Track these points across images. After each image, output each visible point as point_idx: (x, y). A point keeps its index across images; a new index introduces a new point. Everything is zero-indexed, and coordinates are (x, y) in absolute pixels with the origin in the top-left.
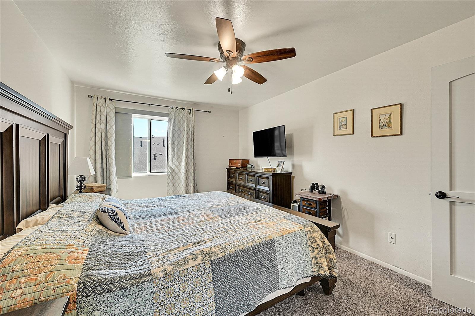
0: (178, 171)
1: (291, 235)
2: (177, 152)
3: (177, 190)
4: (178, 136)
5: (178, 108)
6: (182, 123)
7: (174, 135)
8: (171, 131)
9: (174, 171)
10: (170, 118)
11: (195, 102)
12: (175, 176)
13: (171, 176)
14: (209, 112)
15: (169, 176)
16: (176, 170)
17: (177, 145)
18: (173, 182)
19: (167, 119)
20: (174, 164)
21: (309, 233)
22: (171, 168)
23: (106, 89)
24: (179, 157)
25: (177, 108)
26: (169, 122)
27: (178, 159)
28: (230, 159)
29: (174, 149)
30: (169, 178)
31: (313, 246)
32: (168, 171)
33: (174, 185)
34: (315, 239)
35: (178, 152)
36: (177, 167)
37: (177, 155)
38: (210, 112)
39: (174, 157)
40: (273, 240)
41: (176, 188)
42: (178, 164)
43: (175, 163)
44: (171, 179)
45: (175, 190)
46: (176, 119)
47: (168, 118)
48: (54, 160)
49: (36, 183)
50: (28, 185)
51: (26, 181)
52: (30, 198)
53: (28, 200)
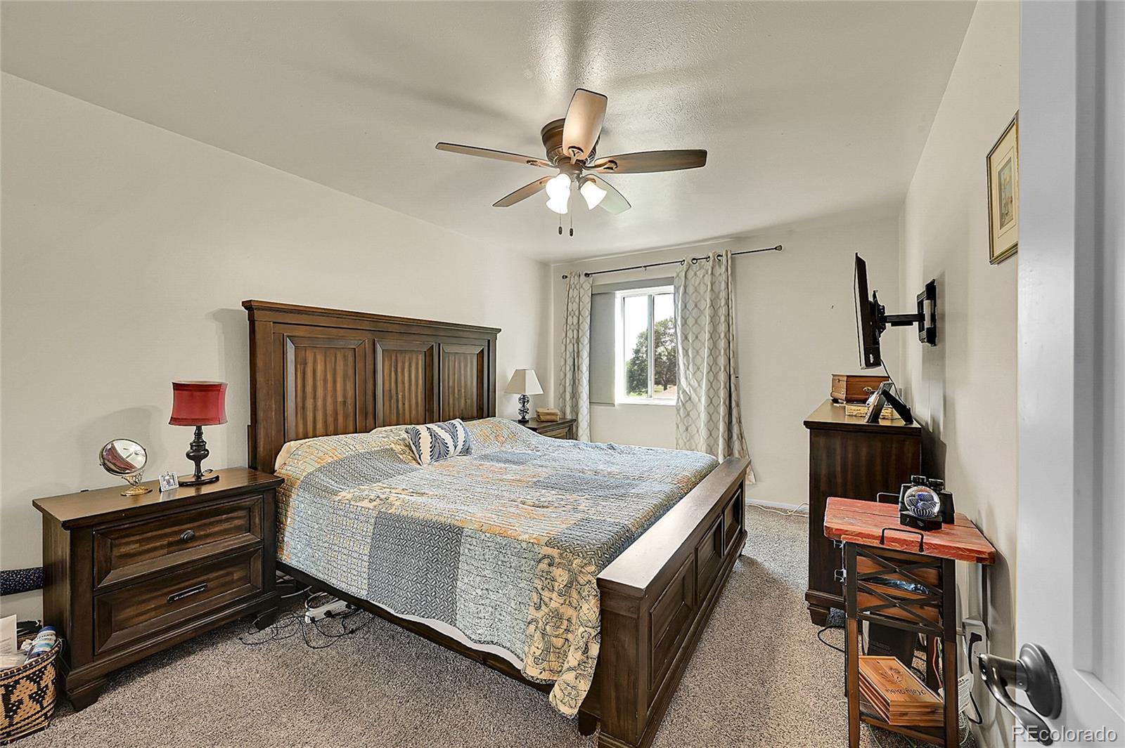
0: (697, 400)
1: (499, 539)
2: (694, 358)
3: (695, 442)
4: (694, 322)
5: (697, 260)
6: (702, 293)
7: (686, 321)
8: (680, 314)
9: (690, 399)
10: (677, 286)
11: (736, 234)
12: (691, 410)
13: (682, 410)
14: (776, 248)
15: (678, 411)
16: (694, 396)
17: (693, 341)
18: (685, 422)
19: (671, 288)
20: (689, 384)
21: (546, 561)
22: (684, 391)
23: (586, 258)
24: (698, 369)
25: (694, 259)
26: (674, 294)
27: (695, 373)
28: (833, 375)
29: (687, 351)
30: (678, 413)
31: (543, 597)
32: (679, 397)
33: (687, 429)
34: (553, 583)
35: (696, 356)
36: (695, 390)
37: (694, 364)
38: (779, 248)
39: (688, 368)
40: (461, 529)
41: (692, 437)
42: (696, 385)
43: (692, 382)
44: (682, 416)
45: (689, 440)
46: (690, 285)
47: (673, 287)
48: (463, 372)
49: (417, 396)
50: (400, 397)
51: (397, 393)
52: (404, 410)
53: (401, 412)
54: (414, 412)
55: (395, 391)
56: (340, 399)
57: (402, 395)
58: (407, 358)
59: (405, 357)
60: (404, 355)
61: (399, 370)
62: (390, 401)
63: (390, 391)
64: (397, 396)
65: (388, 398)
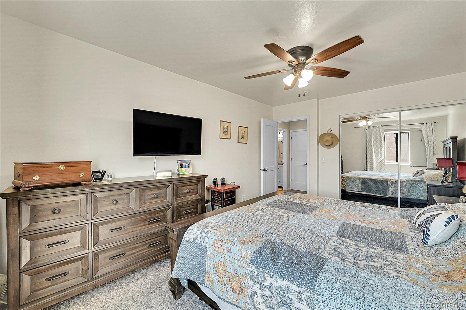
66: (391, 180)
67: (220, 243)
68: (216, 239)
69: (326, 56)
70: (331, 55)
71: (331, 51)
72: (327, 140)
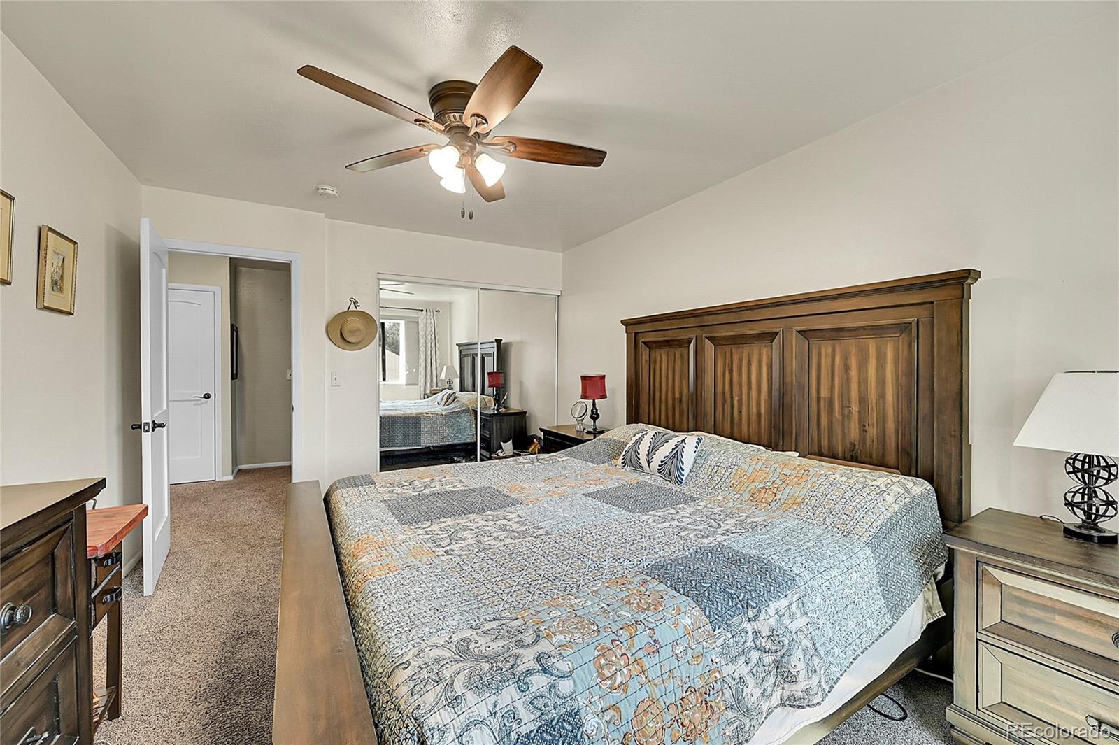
48: (854, 374)
49: (758, 405)
50: (735, 402)
51: (732, 397)
52: (740, 420)
53: (736, 421)
54: (754, 426)
55: (729, 393)
56: (677, 396)
57: (738, 401)
58: (745, 354)
59: (743, 352)
60: (741, 350)
61: (735, 369)
62: (723, 405)
63: (724, 393)
64: (732, 401)
65: (721, 402)
66: (425, 415)
67: (619, 653)
68: (597, 653)
69: (535, 151)
70: (544, 155)
71: (552, 149)
72: (355, 329)
